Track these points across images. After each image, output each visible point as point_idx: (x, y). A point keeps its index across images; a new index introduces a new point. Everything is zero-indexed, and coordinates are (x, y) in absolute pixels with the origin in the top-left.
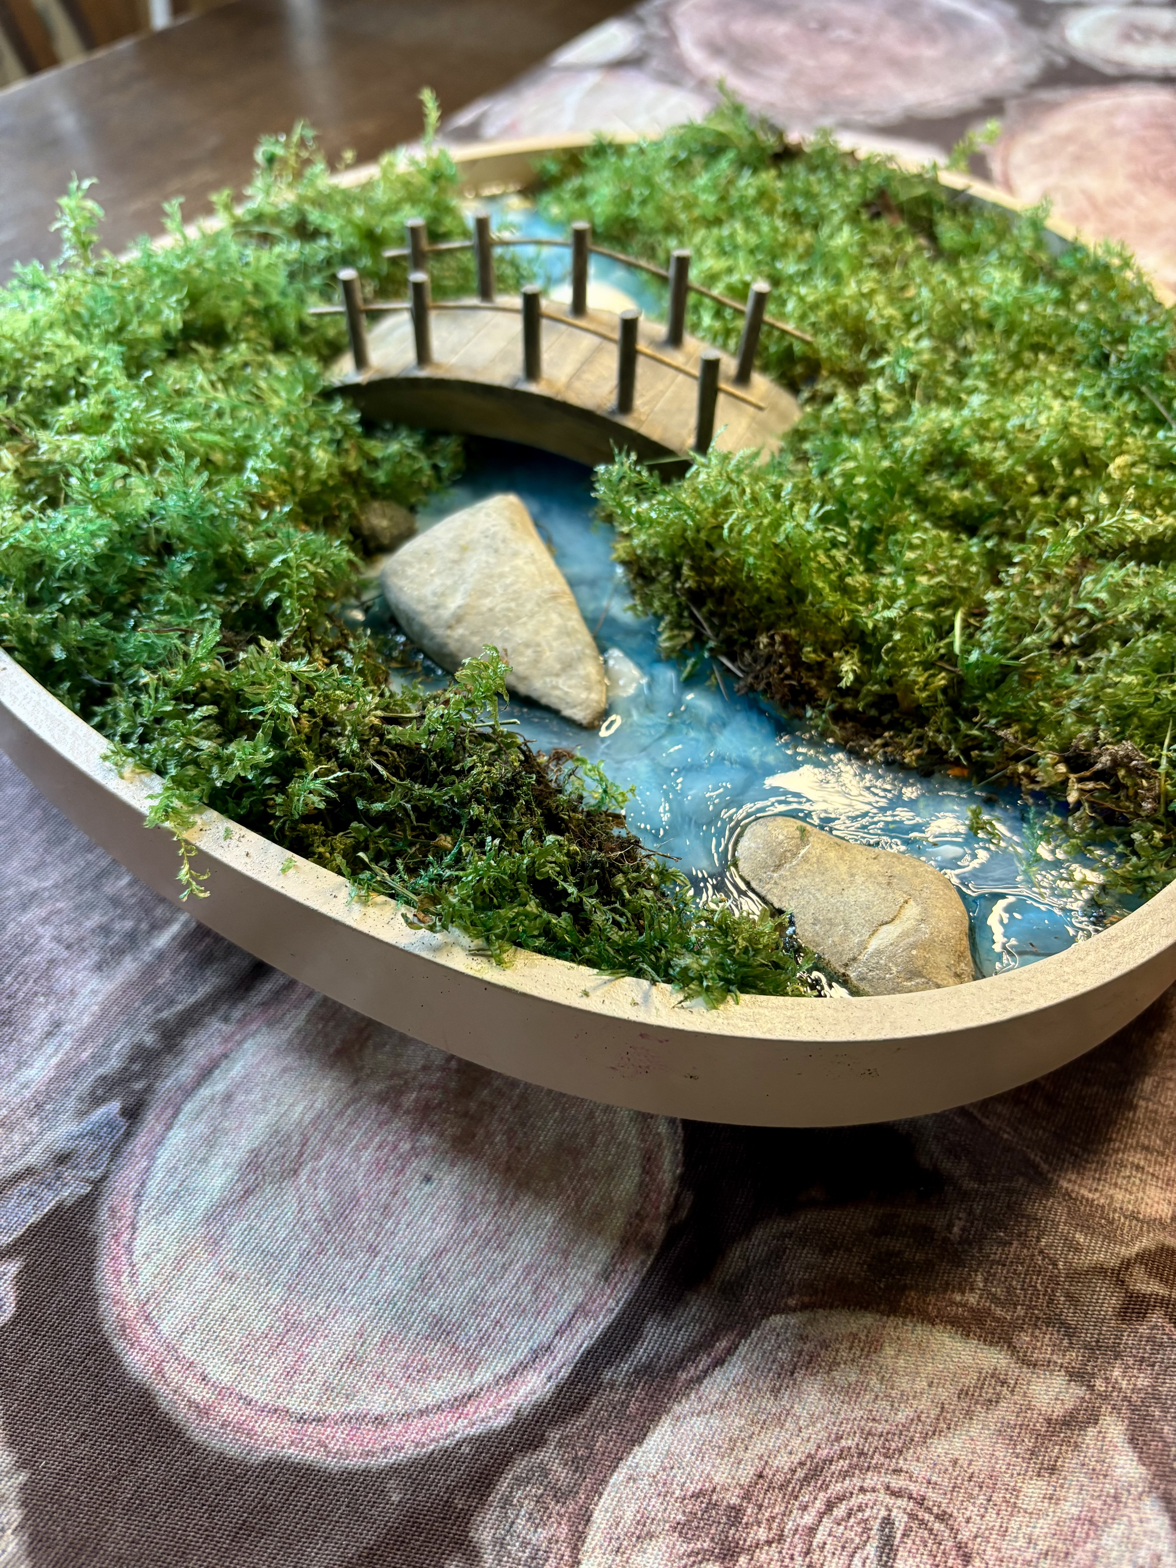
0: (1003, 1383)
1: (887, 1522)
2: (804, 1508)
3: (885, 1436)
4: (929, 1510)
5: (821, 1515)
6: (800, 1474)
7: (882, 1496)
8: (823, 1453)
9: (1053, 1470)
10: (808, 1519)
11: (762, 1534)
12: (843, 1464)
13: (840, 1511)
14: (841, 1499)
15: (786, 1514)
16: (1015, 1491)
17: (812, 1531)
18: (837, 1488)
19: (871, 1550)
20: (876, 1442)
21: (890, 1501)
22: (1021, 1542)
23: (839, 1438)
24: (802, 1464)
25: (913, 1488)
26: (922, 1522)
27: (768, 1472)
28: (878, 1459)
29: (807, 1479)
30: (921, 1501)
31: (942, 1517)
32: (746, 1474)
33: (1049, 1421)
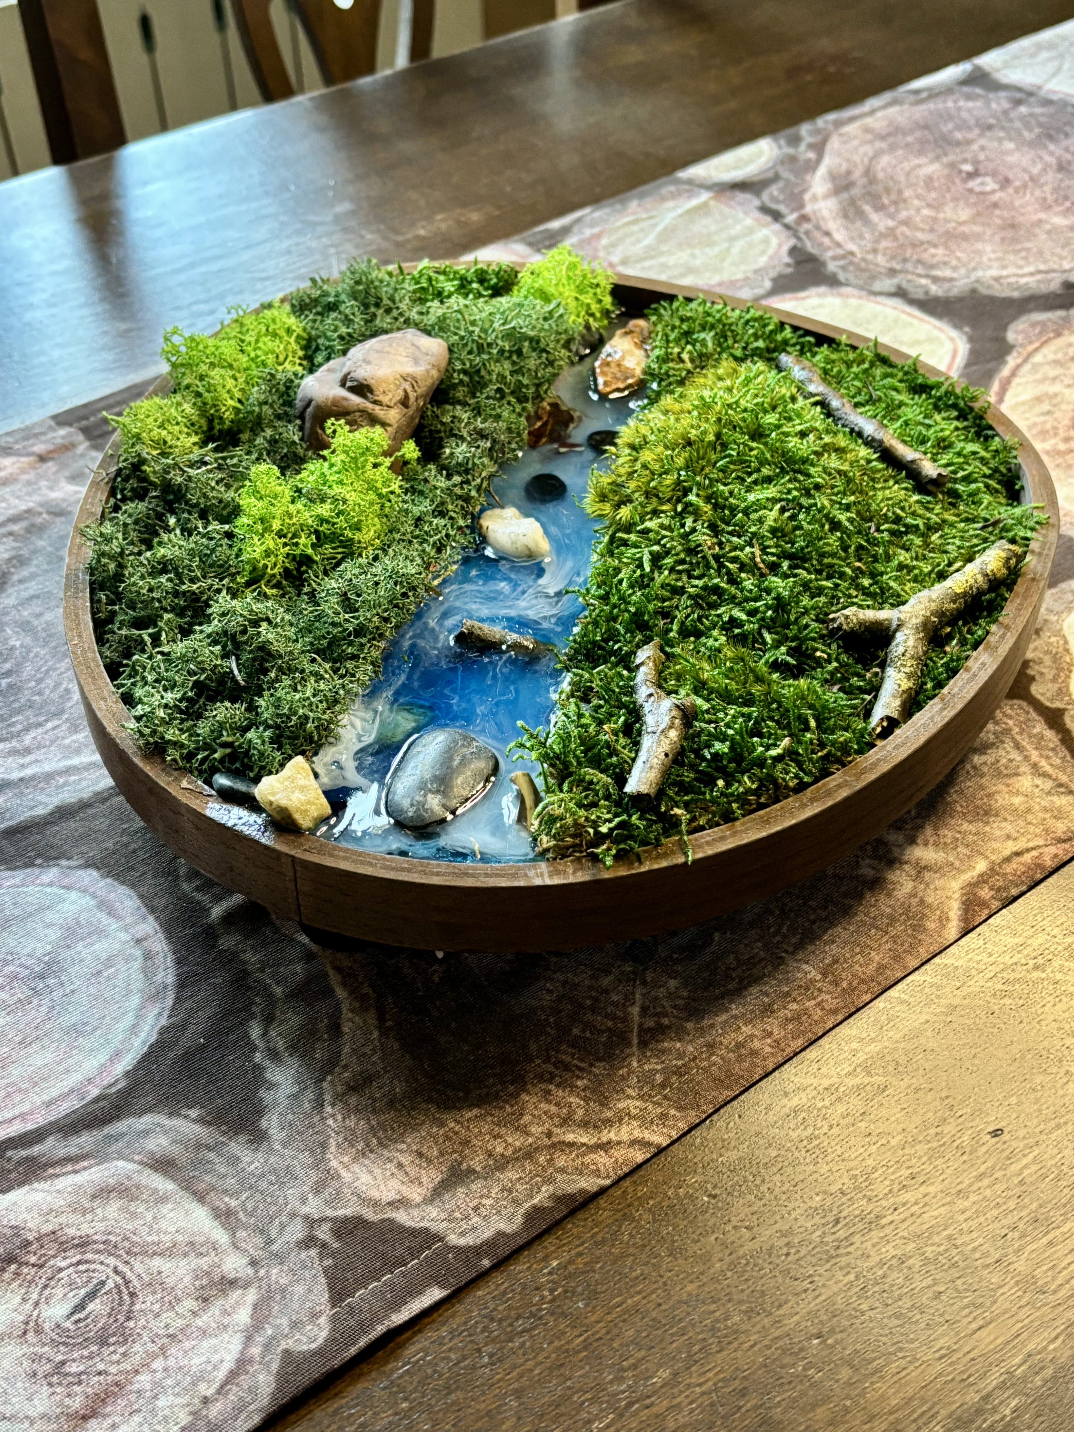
0: (215, 1249)
1: (103, 1283)
2: (65, 1258)
3: (134, 1244)
4: (128, 1288)
5: (72, 1265)
6: (76, 1242)
7: (110, 1271)
8: (95, 1237)
9: (205, 1300)
10: (63, 1264)
11: (33, 1259)
12: (102, 1247)
13: (81, 1268)
14: (87, 1262)
15: (54, 1256)
16: (179, 1300)
17: (61, 1270)
18: (89, 1256)
19: (83, 1292)
20: (127, 1244)
21: (111, 1274)
22: (162, 1325)
23: (110, 1233)
24: (80, 1237)
25: (129, 1274)
26: (120, 1292)
27: (59, 1233)
28: (122, 1252)
29: (77, 1246)
30: (127, 1282)
31: (132, 1295)
32: (46, 1228)
33: (223, 1277)
